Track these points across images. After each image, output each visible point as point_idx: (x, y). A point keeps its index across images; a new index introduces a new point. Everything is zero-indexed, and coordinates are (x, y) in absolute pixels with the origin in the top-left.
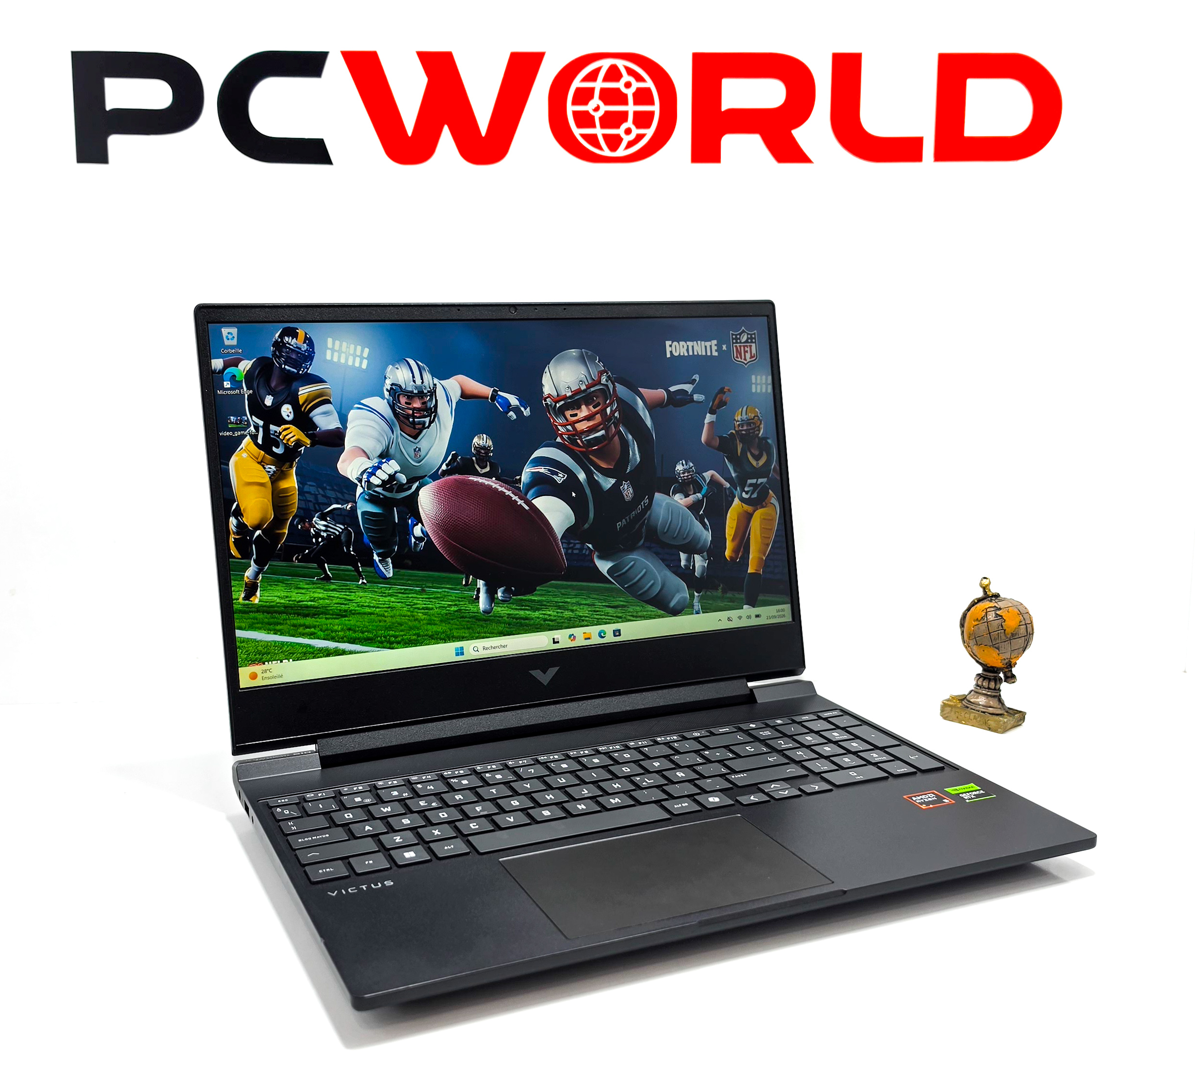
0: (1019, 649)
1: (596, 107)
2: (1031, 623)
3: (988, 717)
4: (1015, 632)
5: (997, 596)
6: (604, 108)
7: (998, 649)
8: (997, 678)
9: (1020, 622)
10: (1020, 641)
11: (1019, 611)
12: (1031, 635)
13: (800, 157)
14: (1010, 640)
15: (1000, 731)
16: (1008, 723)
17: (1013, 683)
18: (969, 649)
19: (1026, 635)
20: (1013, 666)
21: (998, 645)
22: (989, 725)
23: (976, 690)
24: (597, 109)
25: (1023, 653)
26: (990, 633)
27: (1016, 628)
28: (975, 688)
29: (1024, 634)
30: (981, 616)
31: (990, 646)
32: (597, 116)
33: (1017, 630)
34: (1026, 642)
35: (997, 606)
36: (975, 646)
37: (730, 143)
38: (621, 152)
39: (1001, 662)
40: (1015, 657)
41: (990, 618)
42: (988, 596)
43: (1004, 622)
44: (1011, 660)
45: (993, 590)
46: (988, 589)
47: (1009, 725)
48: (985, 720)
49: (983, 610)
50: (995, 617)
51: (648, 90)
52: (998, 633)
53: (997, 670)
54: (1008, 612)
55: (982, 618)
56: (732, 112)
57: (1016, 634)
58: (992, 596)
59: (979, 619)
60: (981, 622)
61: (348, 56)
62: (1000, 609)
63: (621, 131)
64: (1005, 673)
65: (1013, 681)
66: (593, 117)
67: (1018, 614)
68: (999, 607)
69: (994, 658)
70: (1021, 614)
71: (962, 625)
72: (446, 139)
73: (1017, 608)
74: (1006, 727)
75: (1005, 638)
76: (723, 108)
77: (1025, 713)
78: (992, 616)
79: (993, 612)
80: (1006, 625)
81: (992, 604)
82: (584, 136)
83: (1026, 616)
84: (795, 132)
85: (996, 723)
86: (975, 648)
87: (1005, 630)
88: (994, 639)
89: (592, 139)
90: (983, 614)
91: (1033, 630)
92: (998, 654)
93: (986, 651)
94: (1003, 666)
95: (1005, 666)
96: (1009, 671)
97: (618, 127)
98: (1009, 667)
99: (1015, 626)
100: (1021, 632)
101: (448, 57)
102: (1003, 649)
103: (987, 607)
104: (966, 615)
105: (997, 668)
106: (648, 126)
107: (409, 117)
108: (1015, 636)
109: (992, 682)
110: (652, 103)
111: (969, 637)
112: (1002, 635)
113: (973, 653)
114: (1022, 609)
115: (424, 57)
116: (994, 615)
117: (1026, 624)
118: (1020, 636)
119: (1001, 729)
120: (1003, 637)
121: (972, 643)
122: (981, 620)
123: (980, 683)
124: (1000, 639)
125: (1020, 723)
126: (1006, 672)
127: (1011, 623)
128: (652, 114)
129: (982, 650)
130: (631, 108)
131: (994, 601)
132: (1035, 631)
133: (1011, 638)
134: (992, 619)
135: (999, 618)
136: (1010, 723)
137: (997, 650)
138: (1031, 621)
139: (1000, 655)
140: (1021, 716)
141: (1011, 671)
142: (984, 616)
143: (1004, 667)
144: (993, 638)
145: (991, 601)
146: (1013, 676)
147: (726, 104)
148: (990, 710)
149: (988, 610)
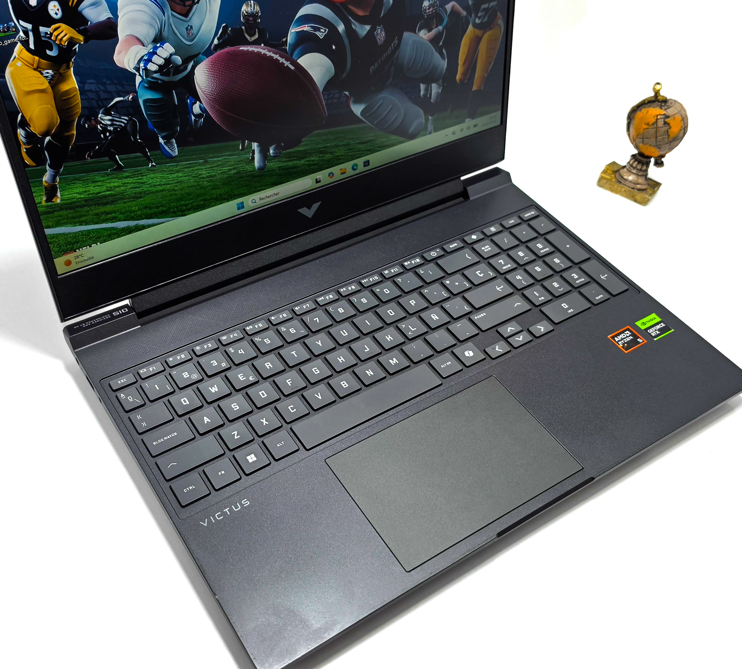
3: (635, 191)
4: (676, 137)
7: (659, 147)
9: (681, 127)
17: (661, 167)
20: (664, 155)
22: (635, 198)
23: (628, 166)
26: (656, 137)
29: (682, 136)
30: (652, 122)
33: (678, 134)
35: (666, 112)
39: (656, 153)
41: (659, 125)
42: (659, 100)
46: (659, 93)
48: (633, 193)
49: (653, 115)
52: (663, 138)
54: (673, 118)
58: (662, 101)
60: (652, 127)
62: (668, 117)
67: (680, 120)
75: (667, 141)
77: (662, 184)
80: (670, 131)
81: (662, 110)
83: (684, 118)
87: (669, 136)
88: (659, 141)
90: (654, 120)
93: (648, 147)
98: (660, 156)
102: (663, 148)
103: (657, 113)
109: (645, 165)
111: (638, 135)
112: (665, 139)
113: (636, 146)
116: (663, 122)
117: (684, 128)
118: (678, 139)
122: (651, 125)
123: (632, 163)
124: (663, 142)
126: (657, 159)
127: (675, 130)
133: (672, 141)
135: (666, 125)
140: (658, 185)
141: (661, 159)
143: (657, 156)
145: (661, 106)
146: (663, 163)
148: (639, 186)
149: (659, 117)
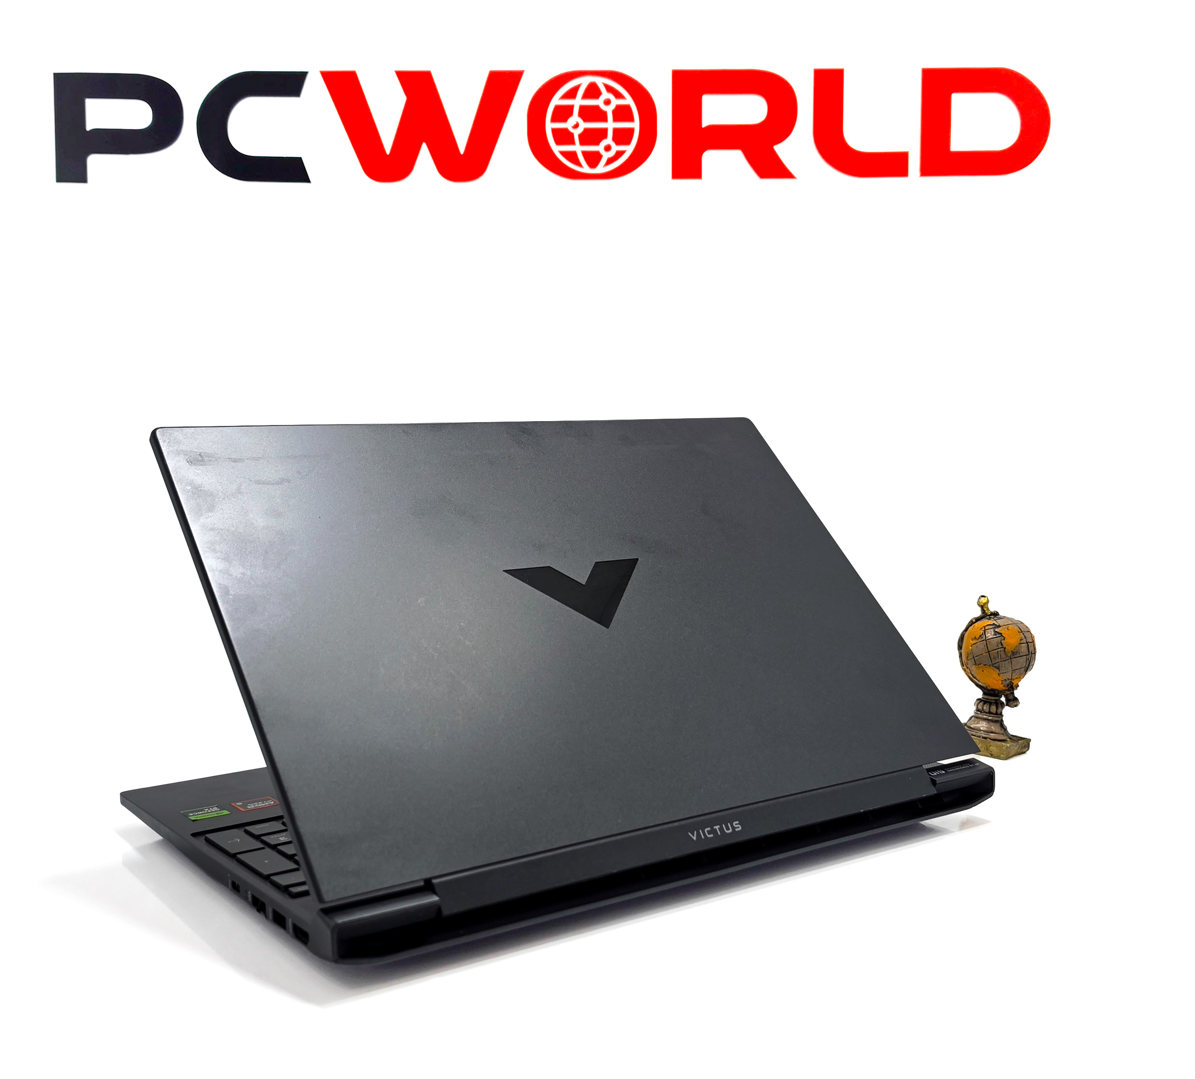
0: (1020, 668)
1: (575, 124)
2: (1033, 642)
3: (990, 743)
4: (1016, 651)
5: (995, 614)
6: (584, 125)
7: (998, 668)
8: (998, 701)
9: (1021, 640)
10: (1021, 660)
11: (1020, 629)
12: (1033, 655)
13: (782, 172)
14: (1011, 659)
15: (1003, 758)
16: (1012, 748)
17: (1016, 706)
18: (968, 670)
19: (1027, 654)
20: (1014, 687)
21: (998, 664)
22: (991, 751)
23: (977, 715)
24: (576, 126)
25: (1025, 674)
26: (989, 652)
27: (1016, 646)
28: (975, 713)
29: (1026, 653)
30: (979, 635)
31: (989, 666)
32: (577, 133)
33: (1017, 648)
34: (1028, 662)
35: (996, 623)
36: (974, 666)
37: (711, 158)
38: (601, 169)
39: (1002, 683)
40: (1017, 678)
41: (989, 636)
42: (986, 614)
43: (1004, 640)
44: (1013, 681)
45: (992, 608)
46: (986, 608)
47: (1013, 751)
48: (987, 746)
49: (981, 628)
50: (994, 635)
51: (628, 107)
52: (998, 651)
53: (998, 693)
54: (1008, 629)
55: (980, 636)
56: (712, 128)
57: (1017, 652)
58: (991, 615)
59: (977, 637)
60: (980, 640)
61: (329, 77)
62: (999, 626)
63: (600, 148)
64: (1006, 697)
65: (1015, 704)
66: (572, 135)
67: (1019, 632)
68: (998, 624)
69: (995, 679)
70: (1022, 632)
71: (960, 647)
72: (424, 155)
73: (1017, 626)
74: (1009, 753)
75: (1005, 657)
76: (704, 125)
77: (1030, 740)
78: (991, 634)
79: (992, 630)
80: (1005, 643)
81: (990, 622)
82: (563, 153)
83: (1026, 634)
84: (777, 148)
85: (999, 748)
86: (974, 668)
87: (1005, 648)
88: (994, 658)
89: (572, 156)
90: (982, 632)
91: (1035, 649)
92: (999, 674)
93: (985, 671)
94: (1004, 688)
95: (1007, 688)
96: (1011, 693)
97: (597, 143)
98: (1010, 689)
99: (1015, 644)
100: (1022, 651)
101: (426, 77)
102: (1003, 668)
103: (986, 625)
104: (964, 635)
105: (998, 691)
106: (628, 143)
107: (388, 135)
108: (1016, 654)
109: (993, 705)
110: (631, 119)
111: (967, 657)
112: (1002, 653)
113: (972, 674)
114: (1023, 628)
115: (403, 76)
116: (993, 633)
117: (1027, 643)
118: (1021, 655)
119: (1004, 754)
120: (1003, 656)
121: (970, 663)
122: (979, 638)
123: (980, 707)
124: (1000, 658)
125: (1024, 750)
126: (1007, 695)
127: (1011, 641)
128: (631, 131)
129: (981, 670)
130: (611, 125)
131: (993, 619)
132: (1037, 650)
133: (1012, 657)
134: (991, 637)
135: (998, 636)
136: (1013, 749)
137: (998, 670)
138: (1033, 640)
139: (1001, 675)
140: (1025, 743)
141: (1013, 693)
142: (982, 634)
143: (1005, 690)
144: (992, 657)
145: (990, 619)
146: (1016, 699)
147: (707, 120)
148: (992, 735)
149: (986, 628)
